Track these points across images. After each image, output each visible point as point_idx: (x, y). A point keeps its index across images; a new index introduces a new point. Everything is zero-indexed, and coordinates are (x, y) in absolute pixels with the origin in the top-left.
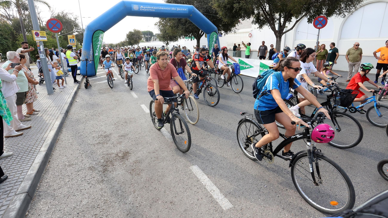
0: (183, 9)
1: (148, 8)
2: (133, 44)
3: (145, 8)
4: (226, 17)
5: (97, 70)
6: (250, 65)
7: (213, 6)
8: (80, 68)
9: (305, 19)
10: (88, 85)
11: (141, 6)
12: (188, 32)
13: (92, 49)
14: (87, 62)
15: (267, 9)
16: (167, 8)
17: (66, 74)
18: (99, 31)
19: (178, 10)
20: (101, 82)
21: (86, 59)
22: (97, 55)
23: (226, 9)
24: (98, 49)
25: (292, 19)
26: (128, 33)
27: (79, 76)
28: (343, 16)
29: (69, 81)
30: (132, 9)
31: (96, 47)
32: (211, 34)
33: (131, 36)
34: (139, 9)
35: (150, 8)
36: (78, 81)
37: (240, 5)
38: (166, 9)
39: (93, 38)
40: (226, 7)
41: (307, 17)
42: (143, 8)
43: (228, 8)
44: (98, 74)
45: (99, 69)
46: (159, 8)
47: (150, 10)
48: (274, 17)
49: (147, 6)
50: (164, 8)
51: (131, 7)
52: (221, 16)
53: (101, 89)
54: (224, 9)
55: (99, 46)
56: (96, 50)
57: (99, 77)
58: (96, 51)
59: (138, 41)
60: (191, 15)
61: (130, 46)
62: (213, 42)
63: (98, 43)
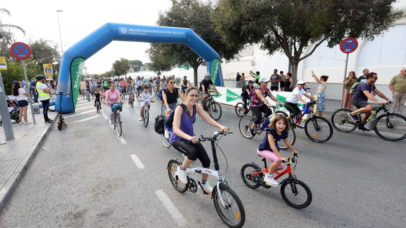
0: (179, 33)
1: (139, 31)
2: (120, 75)
3: (135, 31)
4: (232, 42)
5: (76, 106)
7: (216, 29)
8: (55, 103)
9: (326, 43)
10: (63, 126)
11: (130, 29)
13: (70, 80)
14: (61, 97)
15: (280, 32)
16: (161, 32)
17: (37, 110)
18: (78, 58)
19: (174, 34)
20: (79, 121)
21: (60, 93)
22: (76, 87)
23: (231, 32)
24: (77, 80)
25: (308, 42)
26: (114, 62)
27: (54, 112)
28: (370, 38)
29: (39, 120)
30: (119, 32)
31: (76, 77)
32: (213, 62)
33: (118, 66)
34: (128, 32)
35: (141, 31)
36: (50, 120)
37: (249, 26)
38: (159, 32)
39: (72, 67)
40: (232, 29)
41: (328, 41)
42: (133, 31)
43: (234, 30)
44: (77, 110)
45: (79, 104)
46: (151, 32)
47: (140, 34)
48: (288, 41)
49: (137, 28)
50: (158, 32)
51: (118, 31)
52: (225, 40)
53: (79, 130)
54: (229, 31)
55: (78, 76)
56: (74, 81)
57: (78, 114)
58: (75, 83)
59: (126, 71)
60: (189, 40)
61: (117, 77)
62: (215, 71)
63: (77, 73)
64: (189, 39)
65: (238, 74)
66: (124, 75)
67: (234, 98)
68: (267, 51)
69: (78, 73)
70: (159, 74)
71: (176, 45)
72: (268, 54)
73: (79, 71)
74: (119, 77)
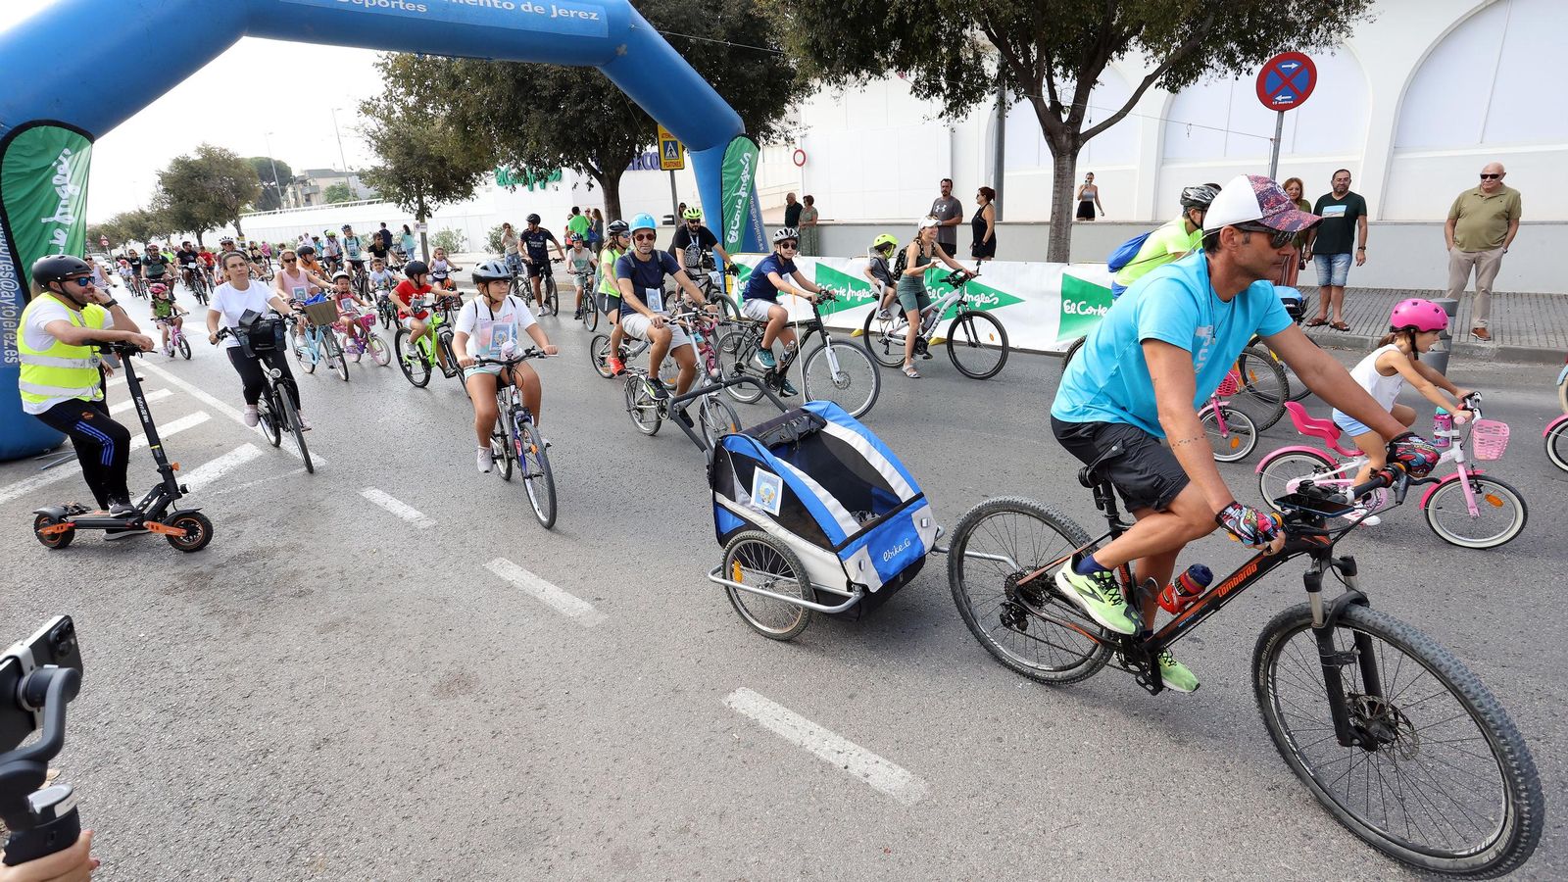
0: (580, 15)
6: (998, 293)
12: (574, 145)
19: (555, 15)
26: (165, 166)
32: (730, 149)
33: (192, 184)
38: (489, 4)
59: (238, 207)
60: (623, 50)
61: (190, 237)
62: (737, 190)
63: (51, 219)
64: (624, 46)
65: (791, 198)
66: (223, 226)
67: (854, 298)
68: (938, 103)
69: (57, 218)
70: (423, 213)
71: (536, 73)
72: (941, 116)
73: (60, 210)
74: (199, 238)
